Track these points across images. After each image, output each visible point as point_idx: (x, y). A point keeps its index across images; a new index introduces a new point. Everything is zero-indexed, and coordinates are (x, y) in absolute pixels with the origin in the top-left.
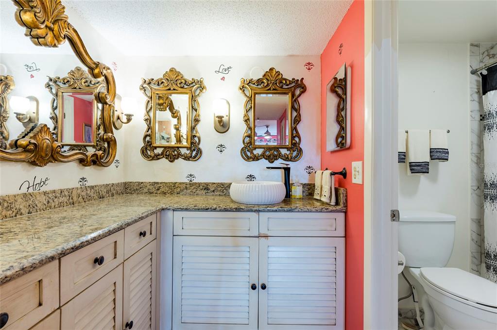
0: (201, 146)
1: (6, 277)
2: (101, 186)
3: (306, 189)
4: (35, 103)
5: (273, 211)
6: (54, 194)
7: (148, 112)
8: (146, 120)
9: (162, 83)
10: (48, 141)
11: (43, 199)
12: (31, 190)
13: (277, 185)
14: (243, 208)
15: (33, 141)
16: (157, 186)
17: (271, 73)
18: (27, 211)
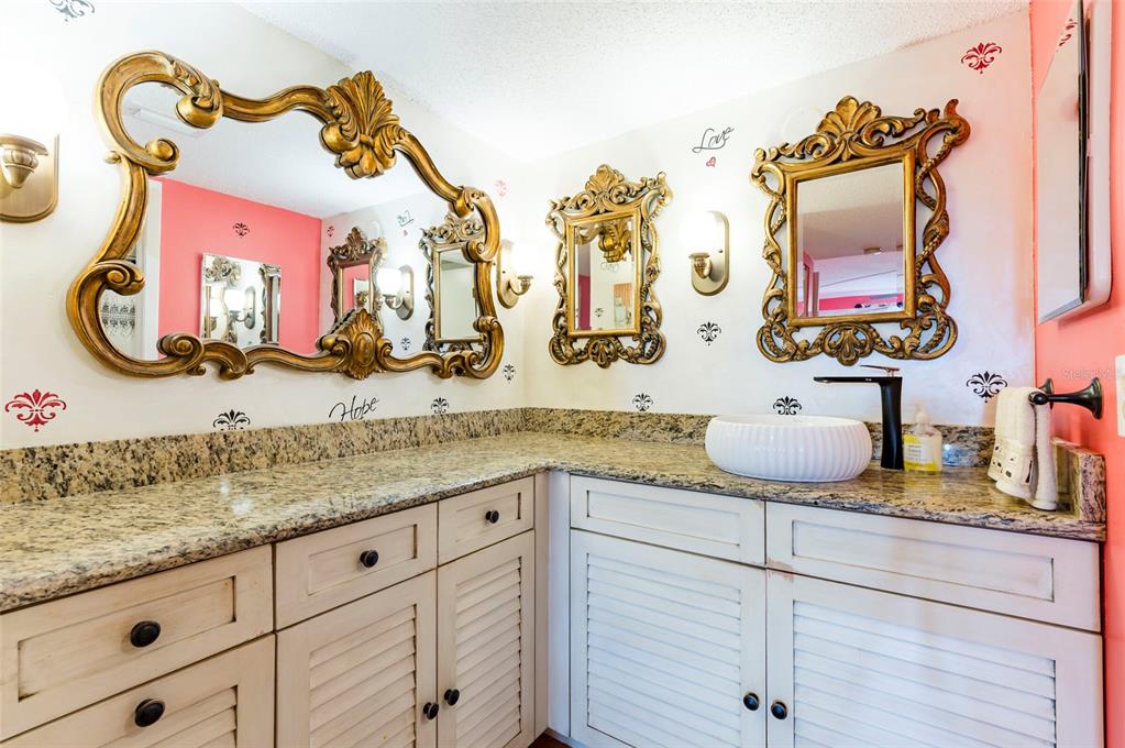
0: (663, 331)
1: (149, 564)
2: (473, 415)
3: (969, 443)
4: (408, 275)
5: (804, 503)
6: (382, 427)
7: (561, 268)
8: (557, 283)
9: (585, 201)
10: (367, 337)
11: (364, 434)
12: (347, 418)
13: (849, 427)
14: (721, 485)
15: (343, 338)
16: (577, 418)
17: (845, 116)
18: (338, 452)
